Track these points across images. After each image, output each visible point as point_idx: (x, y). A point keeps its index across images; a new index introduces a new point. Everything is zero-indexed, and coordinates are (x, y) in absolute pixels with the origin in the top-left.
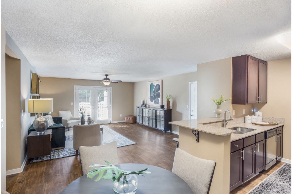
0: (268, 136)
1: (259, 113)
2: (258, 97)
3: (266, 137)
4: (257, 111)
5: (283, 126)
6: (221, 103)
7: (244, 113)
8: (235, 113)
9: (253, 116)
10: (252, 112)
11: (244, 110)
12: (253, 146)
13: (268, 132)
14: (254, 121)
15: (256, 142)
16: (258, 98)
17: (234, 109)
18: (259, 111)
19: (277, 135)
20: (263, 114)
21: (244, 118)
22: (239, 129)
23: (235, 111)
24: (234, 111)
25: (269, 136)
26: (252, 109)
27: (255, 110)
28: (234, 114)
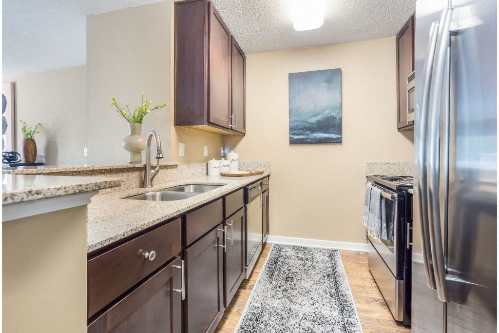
0: (250, 197)
1: (232, 155)
2: (230, 116)
3: (246, 200)
4: (230, 152)
5: (268, 176)
6: (141, 119)
7: (206, 154)
8: (183, 150)
9: (223, 162)
10: (222, 155)
11: (206, 148)
12: (220, 229)
13: (250, 187)
14: (225, 170)
15: (227, 215)
16: (232, 118)
17: (180, 139)
18: (232, 152)
19: (263, 193)
20: (239, 157)
21: (205, 164)
22: (190, 188)
23: (184, 145)
24: (182, 146)
25: (252, 196)
26: (222, 148)
27: (226, 151)
28: (182, 153)
